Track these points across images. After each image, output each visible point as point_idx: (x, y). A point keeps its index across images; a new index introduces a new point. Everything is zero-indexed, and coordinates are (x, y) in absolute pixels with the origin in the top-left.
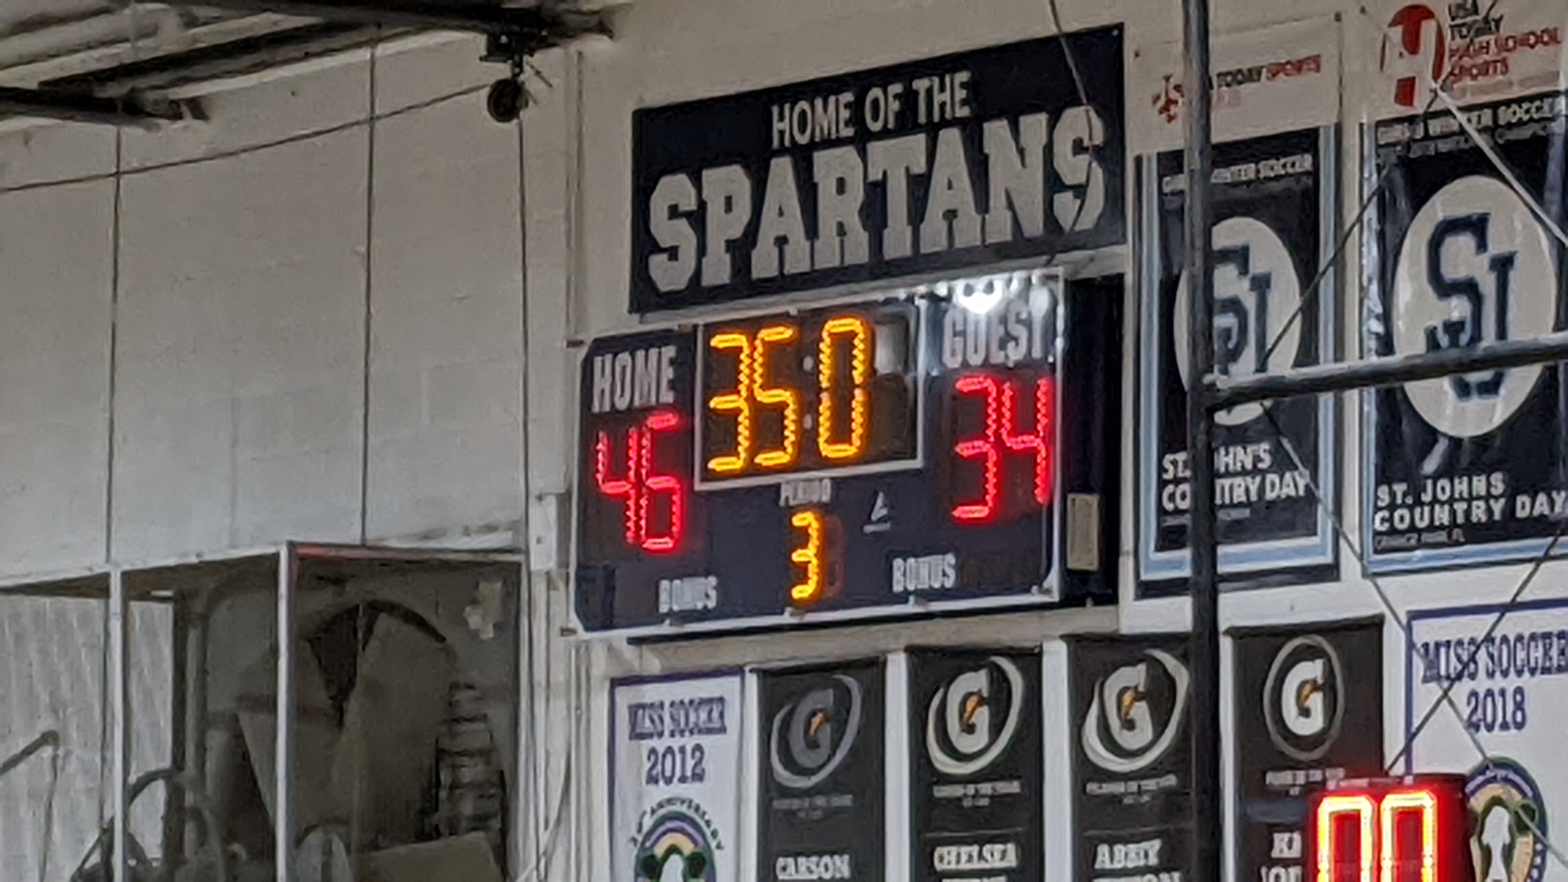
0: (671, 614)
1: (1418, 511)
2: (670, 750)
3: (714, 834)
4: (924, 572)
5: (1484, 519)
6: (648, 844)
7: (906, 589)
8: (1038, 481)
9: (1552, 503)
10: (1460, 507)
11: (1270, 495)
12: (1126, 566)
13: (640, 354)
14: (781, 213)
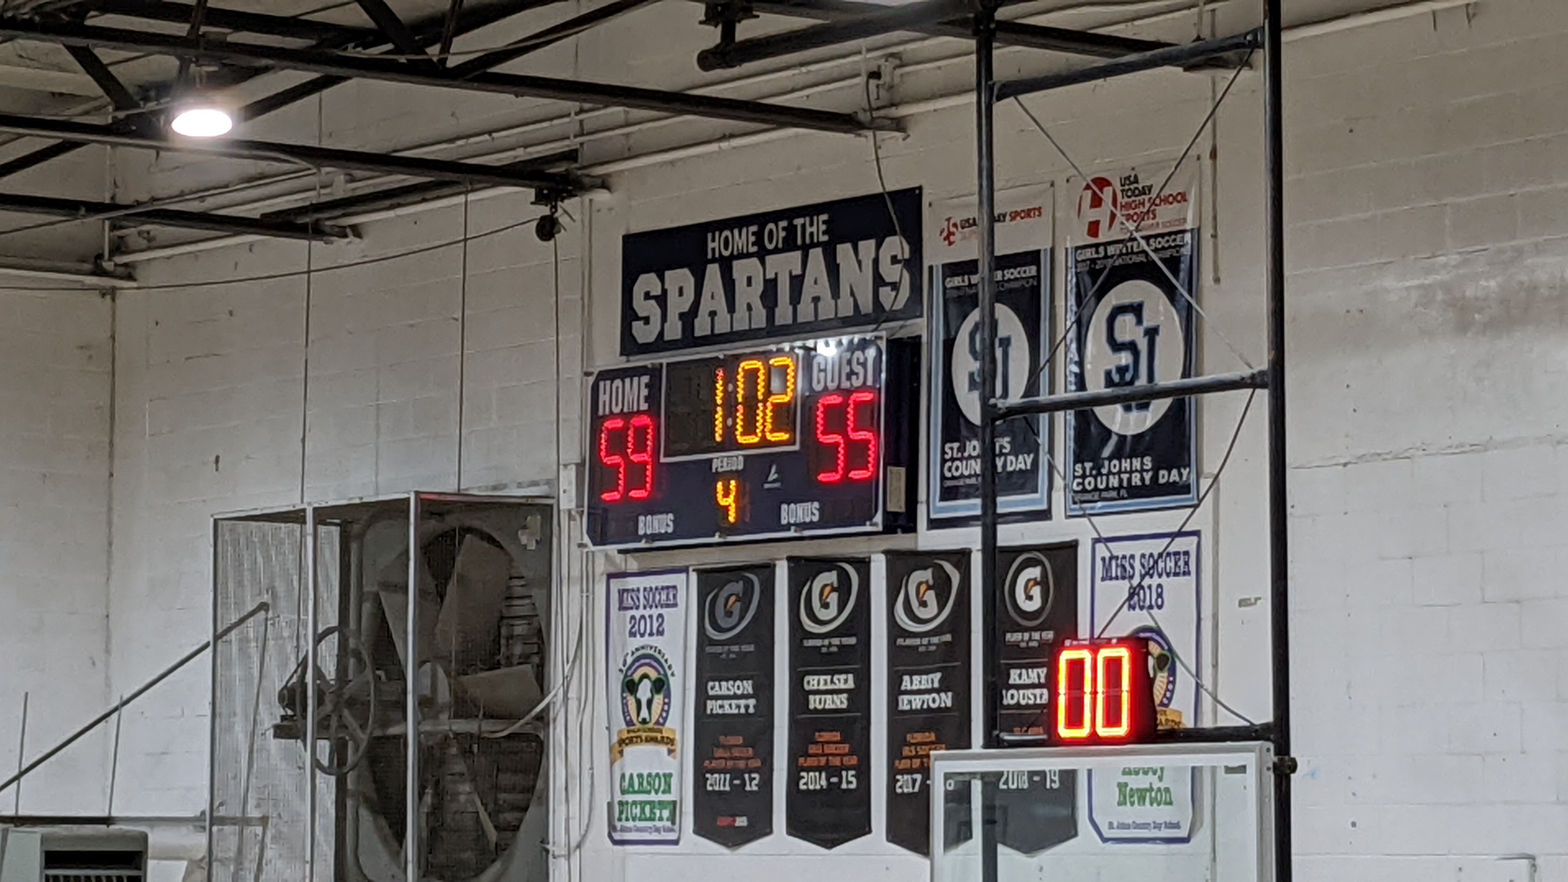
0: (645, 535)
1: (1099, 479)
2: (643, 617)
3: (670, 667)
4: (800, 512)
5: (1139, 483)
6: (629, 673)
7: (789, 523)
8: (870, 459)
9: (1181, 475)
10: (1125, 477)
11: (1010, 469)
12: (922, 510)
13: (628, 381)
14: (712, 297)
